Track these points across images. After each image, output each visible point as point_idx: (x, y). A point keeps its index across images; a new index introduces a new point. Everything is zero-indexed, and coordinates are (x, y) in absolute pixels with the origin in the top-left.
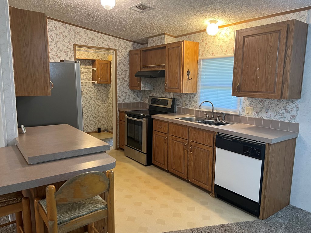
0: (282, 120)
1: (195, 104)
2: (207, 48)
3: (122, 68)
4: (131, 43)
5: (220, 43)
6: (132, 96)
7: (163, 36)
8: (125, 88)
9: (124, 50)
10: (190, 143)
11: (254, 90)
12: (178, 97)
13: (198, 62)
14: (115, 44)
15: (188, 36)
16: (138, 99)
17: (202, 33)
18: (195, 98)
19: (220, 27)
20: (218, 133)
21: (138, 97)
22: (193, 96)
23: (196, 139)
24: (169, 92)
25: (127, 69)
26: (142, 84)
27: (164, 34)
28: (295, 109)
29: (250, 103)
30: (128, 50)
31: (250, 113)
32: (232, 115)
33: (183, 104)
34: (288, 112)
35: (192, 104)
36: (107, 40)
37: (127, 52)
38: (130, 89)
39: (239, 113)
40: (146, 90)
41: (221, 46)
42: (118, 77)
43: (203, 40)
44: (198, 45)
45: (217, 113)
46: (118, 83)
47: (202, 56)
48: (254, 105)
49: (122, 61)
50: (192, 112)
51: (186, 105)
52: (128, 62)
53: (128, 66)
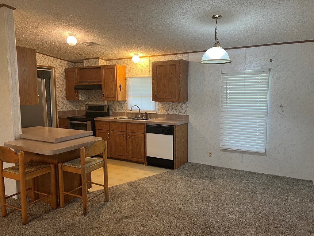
0: (180, 114)
1: (126, 108)
2: (131, 70)
3: (60, 82)
4: (66, 62)
5: (141, 68)
6: (68, 105)
7: (98, 59)
8: (62, 98)
9: (61, 68)
10: (128, 134)
11: (164, 97)
12: (111, 104)
13: (126, 79)
14: (54, 62)
15: (116, 60)
16: (73, 107)
17: (127, 59)
18: (125, 104)
19: (140, 57)
20: (147, 124)
21: (74, 106)
22: (124, 103)
23: (132, 131)
24: (104, 101)
25: (64, 83)
26: (79, 95)
27: (98, 58)
28: (186, 107)
29: (162, 105)
30: (64, 68)
31: (163, 111)
32: (152, 114)
33: (115, 108)
34: (183, 109)
35: (123, 108)
36: (48, 60)
37: (64, 69)
38: (67, 99)
39: (156, 112)
40: (83, 99)
41: (141, 70)
42: (57, 90)
43: (128, 64)
44: (125, 68)
45: (142, 113)
46: (57, 94)
47: (128, 75)
48: (164, 106)
49: (60, 77)
50: (124, 114)
51: (119, 109)
52: (64, 77)
53: (65, 81)
